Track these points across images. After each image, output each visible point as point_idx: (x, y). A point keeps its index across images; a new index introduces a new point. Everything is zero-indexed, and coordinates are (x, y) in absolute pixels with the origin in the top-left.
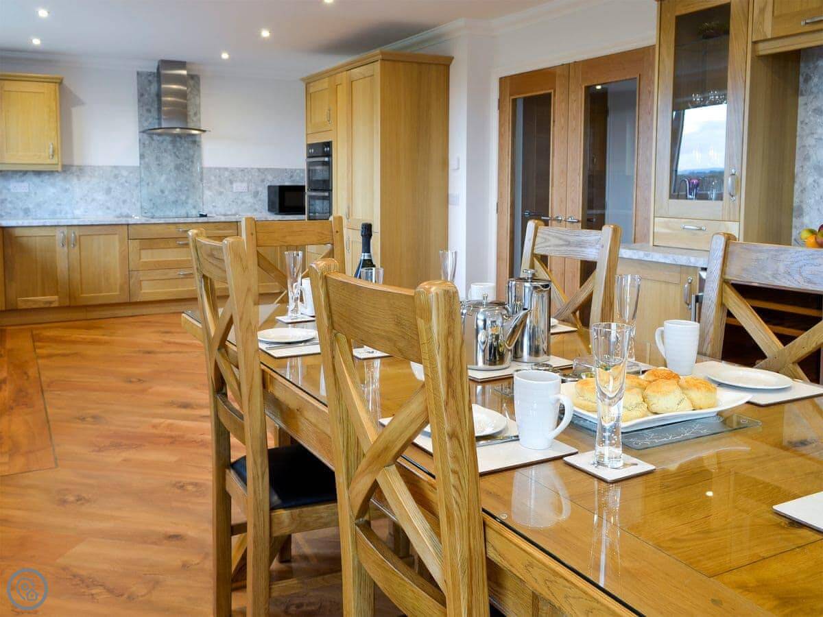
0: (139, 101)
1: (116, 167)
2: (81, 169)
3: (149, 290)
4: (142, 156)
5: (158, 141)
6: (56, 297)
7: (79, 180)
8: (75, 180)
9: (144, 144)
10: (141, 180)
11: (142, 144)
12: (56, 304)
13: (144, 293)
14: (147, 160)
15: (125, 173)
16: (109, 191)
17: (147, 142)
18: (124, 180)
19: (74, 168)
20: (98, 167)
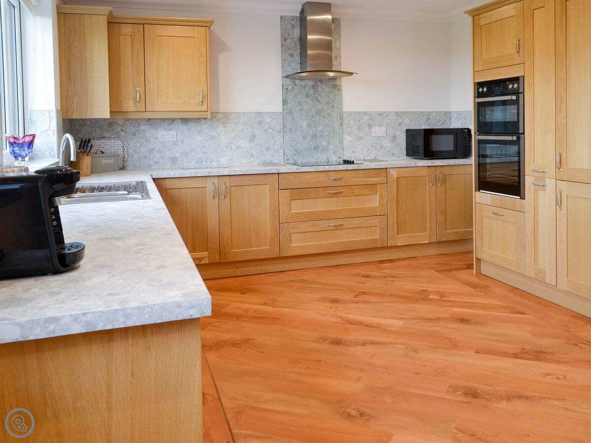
0: (282, 46)
1: (260, 114)
2: (227, 116)
3: (298, 244)
4: (285, 102)
5: (300, 86)
7: (224, 127)
8: (221, 128)
9: (287, 89)
10: (284, 126)
11: (285, 89)
13: (294, 247)
14: (289, 106)
15: (268, 120)
16: (253, 138)
17: (290, 87)
18: (267, 127)
19: (220, 115)
20: (243, 113)
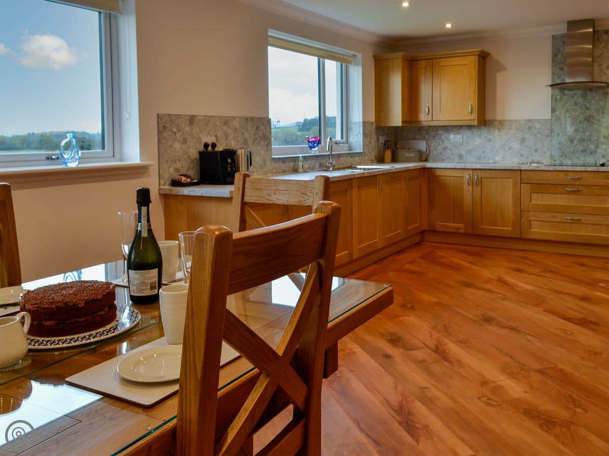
0: (553, 61)
1: (529, 120)
2: (501, 123)
3: (538, 230)
4: (553, 110)
5: (569, 95)
6: (462, 225)
7: (499, 132)
8: (497, 132)
9: (556, 99)
10: (552, 131)
11: (554, 100)
12: (462, 231)
13: (534, 232)
14: (557, 113)
15: (537, 125)
16: (523, 140)
17: (559, 97)
18: (536, 131)
19: (496, 123)
20: (515, 121)
